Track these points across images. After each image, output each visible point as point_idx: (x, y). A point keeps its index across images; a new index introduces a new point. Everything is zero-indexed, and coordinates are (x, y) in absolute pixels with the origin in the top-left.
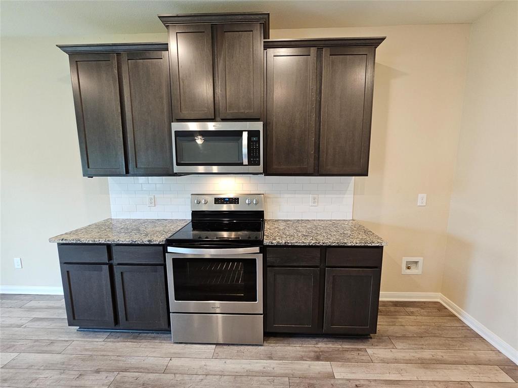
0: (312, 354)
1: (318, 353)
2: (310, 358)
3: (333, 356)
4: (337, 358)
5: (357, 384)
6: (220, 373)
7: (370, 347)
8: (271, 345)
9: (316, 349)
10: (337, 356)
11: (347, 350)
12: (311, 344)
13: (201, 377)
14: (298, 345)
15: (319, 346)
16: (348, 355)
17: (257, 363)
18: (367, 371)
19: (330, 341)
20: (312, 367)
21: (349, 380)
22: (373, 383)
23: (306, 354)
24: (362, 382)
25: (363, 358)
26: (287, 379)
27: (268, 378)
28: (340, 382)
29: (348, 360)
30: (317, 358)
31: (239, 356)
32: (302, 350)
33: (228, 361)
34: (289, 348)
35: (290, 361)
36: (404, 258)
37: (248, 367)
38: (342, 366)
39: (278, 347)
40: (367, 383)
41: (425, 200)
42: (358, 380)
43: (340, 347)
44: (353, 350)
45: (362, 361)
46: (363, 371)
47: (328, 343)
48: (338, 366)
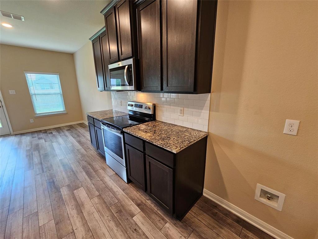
0: (139, 202)
1: (142, 203)
2: (136, 202)
3: (147, 210)
4: (147, 212)
5: (137, 229)
6: (104, 182)
7: (172, 224)
8: (131, 186)
9: (144, 202)
10: (148, 212)
11: (156, 214)
12: (145, 198)
13: (99, 180)
14: (140, 194)
15: (147, 201)
16: (153, 216)
17: (117, 188)
18: (150, 230)
19: (155, 204)
20: (131, 206)
21: (136, 224)
22: (144, 237)
23: (137, 200)
24: (140, 231)
25: (159, 224)
26: (117, 201)
27: (113, 195)
28: (132, 221)
29: (150, 218)
30: (138, 205)
31: (116, 182)
32: (138, 197)
33: (112, 181)
34: (135, 192)
35: (127, 197)
36: (258, 184)
37: (113, 187)
38: (143, 217)
39: (132, 189)
40: (142, 233)
41: (296, 128)
42: (140, 229)
43: (156, 210)
44: (160, 216)
45: (156, 225)
46: (149, 228)
47: (153, 203)
48: (141, 215)
